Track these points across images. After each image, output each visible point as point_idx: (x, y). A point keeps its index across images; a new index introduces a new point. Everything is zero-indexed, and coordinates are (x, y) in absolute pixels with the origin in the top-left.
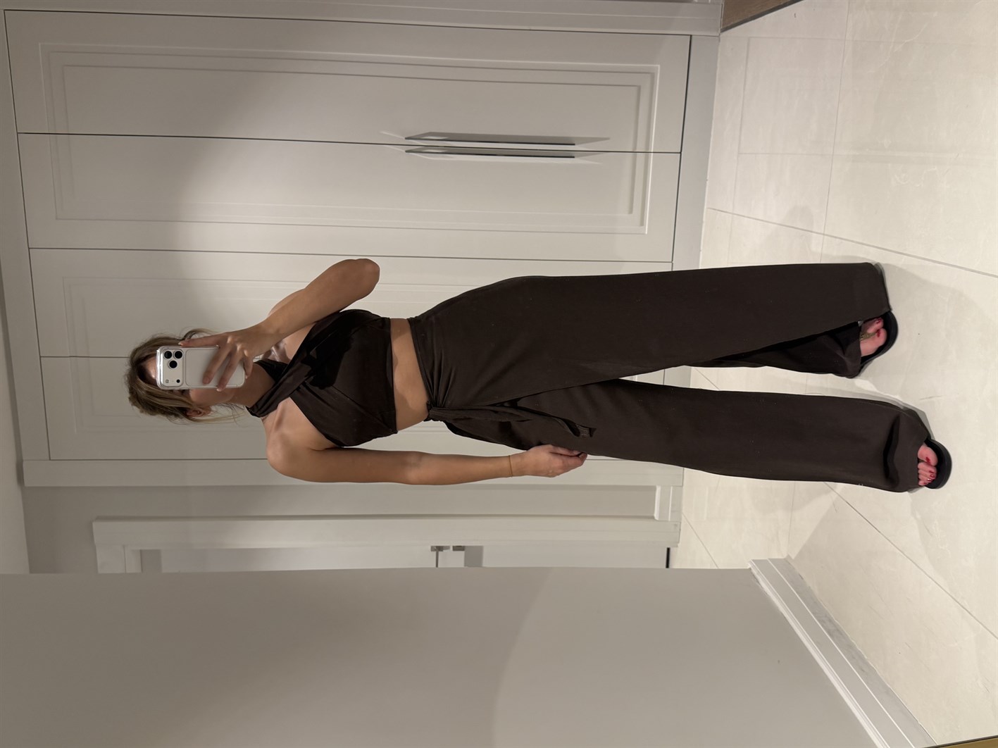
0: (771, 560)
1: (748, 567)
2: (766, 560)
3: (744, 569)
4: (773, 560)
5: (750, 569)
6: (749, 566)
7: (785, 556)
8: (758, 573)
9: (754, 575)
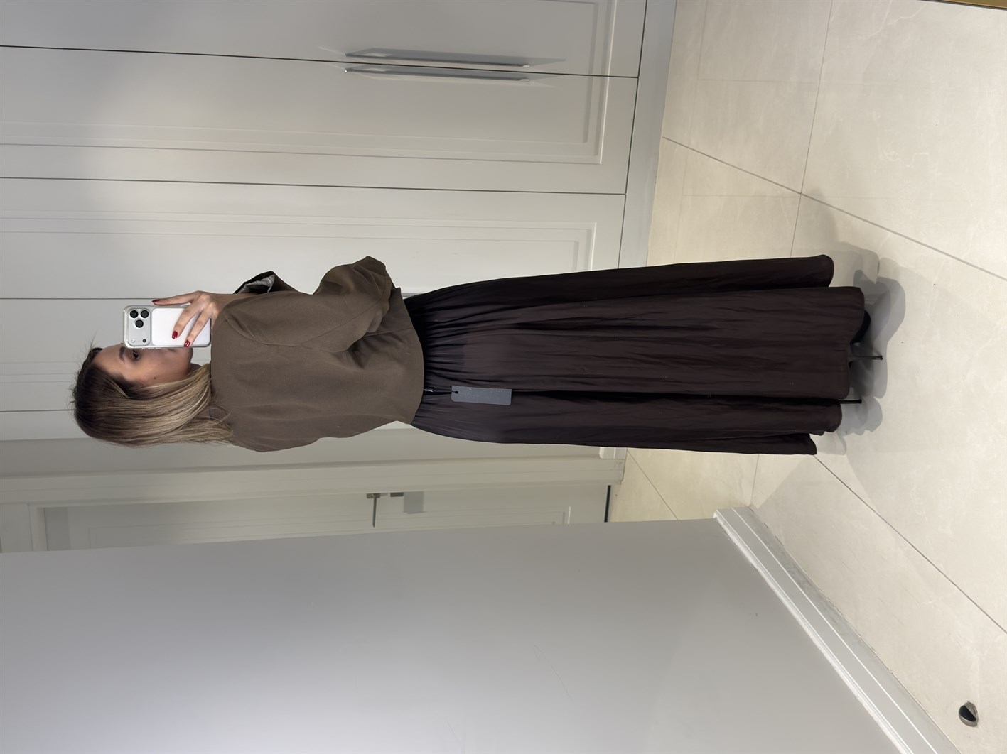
1: (714, 517)
3: (712, 520)
4: (737, 508)
5: (716, 518)
7: (748, 505)
8: (725, 523)
9: (720, 526)
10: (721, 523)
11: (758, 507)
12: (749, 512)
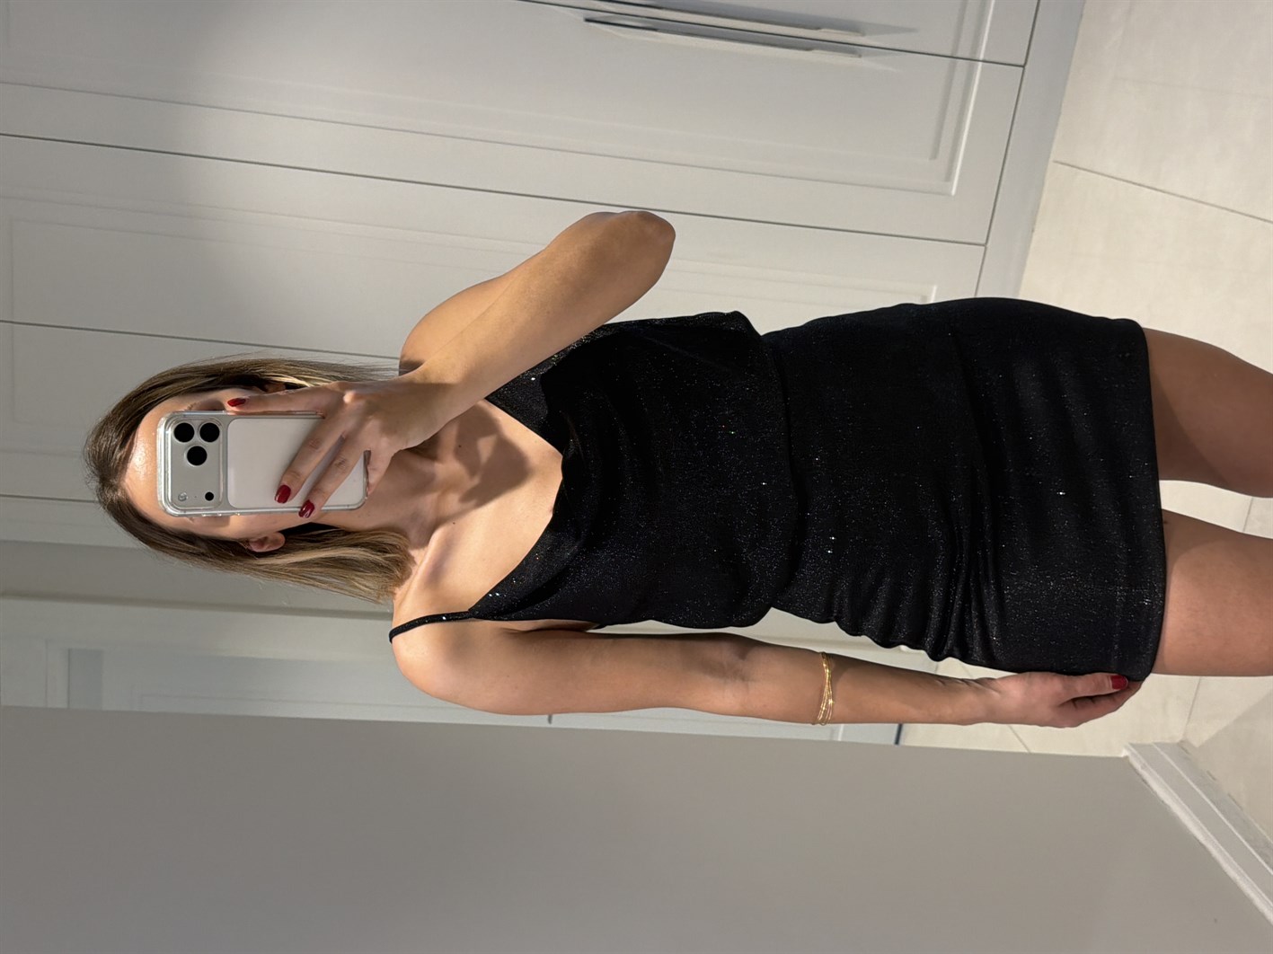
0: (1156, 744)
1: (1122, 755)
2: (1150, 746)
3: (1119, 759)
4: (1163, 746)
5: (1126, 758)
6: (1124, 753)
7: (1178, 740)
8: (1142, 768)
9: (1135, 770)
10: (1137, 766)
11: (1196, 743)
12: (1182, 749)
